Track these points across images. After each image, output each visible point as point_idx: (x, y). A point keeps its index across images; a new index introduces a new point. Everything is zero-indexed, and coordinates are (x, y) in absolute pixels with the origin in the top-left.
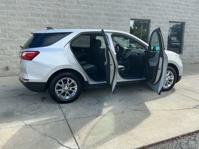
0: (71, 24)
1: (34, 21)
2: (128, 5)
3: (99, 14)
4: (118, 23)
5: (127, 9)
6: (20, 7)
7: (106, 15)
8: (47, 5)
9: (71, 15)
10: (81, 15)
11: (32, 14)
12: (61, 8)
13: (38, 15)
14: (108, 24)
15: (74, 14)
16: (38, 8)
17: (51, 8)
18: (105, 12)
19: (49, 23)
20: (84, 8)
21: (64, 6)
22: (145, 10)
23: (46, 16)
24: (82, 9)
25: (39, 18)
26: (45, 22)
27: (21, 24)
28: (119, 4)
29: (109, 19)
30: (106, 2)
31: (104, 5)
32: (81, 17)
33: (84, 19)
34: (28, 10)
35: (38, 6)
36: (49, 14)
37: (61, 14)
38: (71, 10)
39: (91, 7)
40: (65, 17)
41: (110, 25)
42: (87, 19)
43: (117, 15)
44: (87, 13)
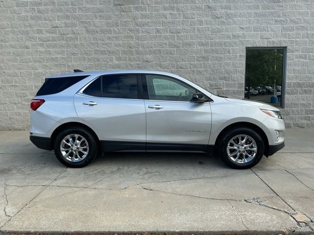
0: (146, 61)
1: (98, 60)
2: (241, 26)
3: (190, 45)
4: (222, 56)
5: (240, 33)
6: (82, 44)
7: (202, 44)
8: (114, 39)
9: (147, 50)
10: (161, 48)
11: (96, 52)
12: (133, 40)
13: (103, 53)
14: (204, 58)
15: (152, 47)
16: (103, 44)
17: (120, 42)
18: (200, 41)
19: (117, 62)
20: (166, 38)
21: (138, 38)
22: (274, 31)
23: (113, 53)
24: (163, 40)
25: (105, 56)
26: (111, 60)
27: (83, 65)
28: (224, 27)
29: (206, 51)
30: (201, 25)
31: (198, 30)
32: (161, 52)
33: (167, 53)
34: (92, 47)
35: (103, 40)
36: (118, 50)
37: (133, 50)
38: (147, 43)
39: (177, 36)
40: (138, 53)
41: (208, 60)
42: (171, 54)
43: (220, 44)
44: (170, 45)
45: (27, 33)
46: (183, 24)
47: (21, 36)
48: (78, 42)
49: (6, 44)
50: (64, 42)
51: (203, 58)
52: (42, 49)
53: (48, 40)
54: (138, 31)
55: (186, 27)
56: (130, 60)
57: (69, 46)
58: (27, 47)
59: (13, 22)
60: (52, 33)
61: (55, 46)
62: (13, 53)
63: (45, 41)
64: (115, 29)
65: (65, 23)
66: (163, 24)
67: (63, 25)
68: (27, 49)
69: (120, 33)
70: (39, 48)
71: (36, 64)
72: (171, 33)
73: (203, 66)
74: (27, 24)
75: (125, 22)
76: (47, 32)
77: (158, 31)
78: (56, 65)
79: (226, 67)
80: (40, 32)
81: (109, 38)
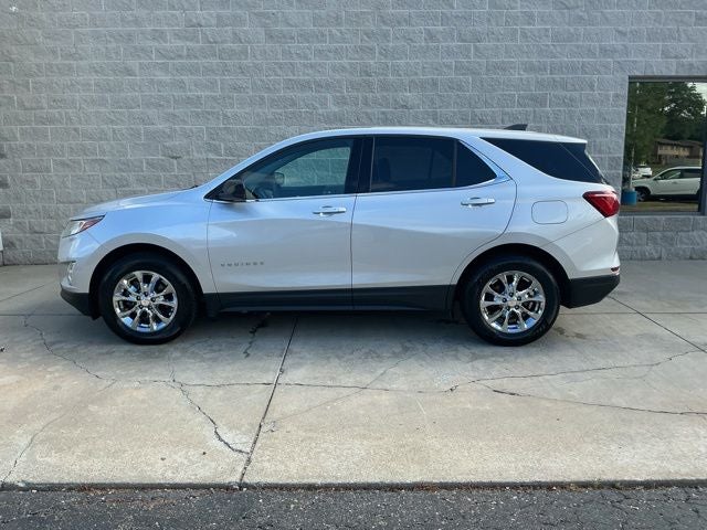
0: (403, 106)
1: (294, 104)
2: (620, 28)
3: (504, 69)
4: (576, 94)
5: (618, 44)
6: (256, 66)
7: (530, 68)
8: (331, 55)
9: (406, 80)
10: (438, 75)
11: (290, 85)
12: (374, 58)
13: (305, 86)
14: (534, 99)
15: (416, 74)
16: (304, 65)
17: (345, 62)
18: (526, 59)
19: (336, 109)
20: (449, 52)
21: (385, 53)
22: (692, 41)
23: (328, 86)
24: (443, 58)
25: (309, 94)
26: (324, 104)
27: (258, 115)
28: (581, 29)
29: (540, 84)
30: (529, 24)
31: (524, 35)
32: (437, 84)
33: (450, 87)
34: (279, 72)
35: (306, 58)
36: (338, 81)
37: (374, 79)
38: (407, 63)
39: (476, 47)
40: (384, 87)
41: (543, 104)
42: (460, 88)
43: (573, 68)
44: (459, 68)
45: (130, 37)
46: (489, 20)
47: (114, 45)
48: (248, 62)
49: (81, 63)
50: (215, 61)
51: (532, 100)
52: (167, 78)
53: (180, 56)
54: (386, 36)
55: (496, 28)
56: (366, 104)
57: (225, 70)
58: (129, 72)
59: (97, 13)
60: (187, 39)
61: (194, 70)
62: (96, 85)
63: (172, 59)
64: (334, 31)
65: (219, 17)
66: (445, 19)
67: (214, 22)
68: (130, 75)
69: (344, 40)
70: (158, 73)
71: (152, 112)
72: (463, 41)
73: (531, 117)
74: (131, 18)
75: (356, 15)
76: (177, 36)
77: (431, 36)
78: (197, 114)
79: (584, 121)
80: (159, 36)
81: (320, 52)
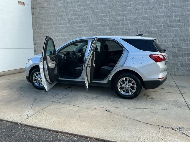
0: (128, 30)
1: (99, 30)
3: (159, 18)
4: (183, 24)
7: (167, 17)
8: (108, 17)
9: (129, 22)
10: (138, 20)
11: (98, 25)
12: (120, 16)
13: (102, 25)
14: (169, 26)
15: (132, 20)
17: (112, 18)
18: (166, 14)
19: (110, 31)
20: (142, 13)
21: (123, 15)
23: (107, 25)
24: (140, 15)
26: (107, 30)
27: (90, 34)
28: (185, 4)
29: (170, 21)
30: (167, 3)
31: (165, 7)
32: (138, 23)
33: (142, 23)
34: (95, 22)
35: (102, 18)
36: (110, 24)
37: (120, 22)
38: (130, 18)
39: (150, 11)
40: (123, 24)
41: (171, 27)
42: (145, 24)
43: (182, 16)
44: (145, 18)
45: (61, 16)
46: (154, 3)
47: (58, 18)
48: (88, 20)
49: (51, 22)
50: (80, 20)
51: (168, 26)
52: (69, 25)
53: (72, 20)
54: (123, 10)
55: (156, 6)
56: (118, 29)
57: (83, 22)
58: (61, 24)
59: (54, 10)
60: (74, 15)
61: (75, 23)
62: (54, 28)
63: (70, 20)
64: (110, 10)
65: (81, 9)
66: (140, 4)
67: (80, 10)
68: (61, 25)
69: (112, 12)
70: (67, 24)
71: (66, 34)
72: (146, 10)
73: (168, 32)
74: (62, 11)
75: (115, 5)
76: (72, 15)
77: (136, 9)
78: (76, 34)
79: (185, 32)
80: (68, 15)
81: (106, 16)
